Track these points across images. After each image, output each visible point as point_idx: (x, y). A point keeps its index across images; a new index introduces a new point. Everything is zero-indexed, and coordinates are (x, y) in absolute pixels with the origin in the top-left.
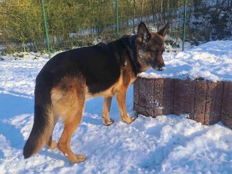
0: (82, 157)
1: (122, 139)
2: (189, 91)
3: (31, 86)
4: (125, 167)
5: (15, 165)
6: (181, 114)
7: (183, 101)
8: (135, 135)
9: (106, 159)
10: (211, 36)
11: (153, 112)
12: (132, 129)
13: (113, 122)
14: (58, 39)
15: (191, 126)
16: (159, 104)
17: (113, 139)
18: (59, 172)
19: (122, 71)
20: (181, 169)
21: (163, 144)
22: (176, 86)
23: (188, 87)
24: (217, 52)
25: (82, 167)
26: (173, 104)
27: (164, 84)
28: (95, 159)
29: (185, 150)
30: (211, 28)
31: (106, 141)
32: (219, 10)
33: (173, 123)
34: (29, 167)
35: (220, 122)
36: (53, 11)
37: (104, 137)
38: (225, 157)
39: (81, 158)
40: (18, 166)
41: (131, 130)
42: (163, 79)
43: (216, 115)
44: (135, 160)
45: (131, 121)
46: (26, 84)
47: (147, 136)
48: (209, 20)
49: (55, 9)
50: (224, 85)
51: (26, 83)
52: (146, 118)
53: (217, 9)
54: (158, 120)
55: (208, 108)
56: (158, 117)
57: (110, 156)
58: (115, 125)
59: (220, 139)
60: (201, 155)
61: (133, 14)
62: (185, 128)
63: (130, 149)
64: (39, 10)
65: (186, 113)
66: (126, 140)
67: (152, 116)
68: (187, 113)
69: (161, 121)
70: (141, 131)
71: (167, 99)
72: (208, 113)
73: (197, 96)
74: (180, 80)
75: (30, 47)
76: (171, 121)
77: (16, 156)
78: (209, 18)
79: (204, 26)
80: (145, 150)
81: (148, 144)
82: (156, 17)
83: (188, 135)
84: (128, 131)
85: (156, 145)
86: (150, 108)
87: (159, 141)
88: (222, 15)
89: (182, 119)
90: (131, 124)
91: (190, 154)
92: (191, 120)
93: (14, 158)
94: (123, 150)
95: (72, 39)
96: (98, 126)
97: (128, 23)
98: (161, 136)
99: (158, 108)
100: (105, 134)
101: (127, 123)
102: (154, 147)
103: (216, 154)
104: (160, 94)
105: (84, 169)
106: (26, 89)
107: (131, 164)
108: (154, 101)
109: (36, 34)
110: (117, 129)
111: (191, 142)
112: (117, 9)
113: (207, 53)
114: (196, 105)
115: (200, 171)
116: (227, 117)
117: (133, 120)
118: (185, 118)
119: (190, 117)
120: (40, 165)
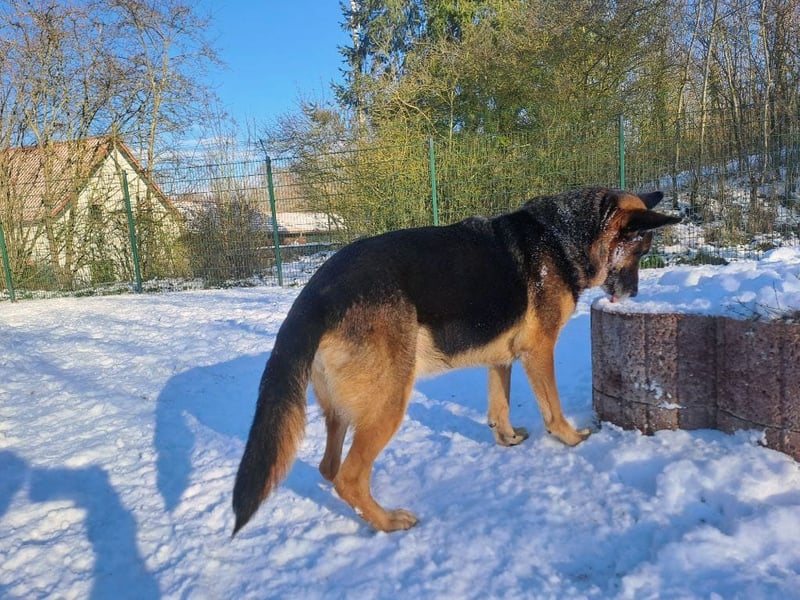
0: (406, 517)
1: (536, 486)
2: (760, 356)
4: (513, 564)
6: (737, 429)
7: (744, 387)
8: (579, 480)
9: (464, 534)
11: (644, 416)
12: (575, 462)
13: (526, 437)
15: (767, 472)
16: (665, 394)
17: (509, 482)
18: (334, 545)
19: (531, 295)
21: (657, 518)
22: (720, 339)
23: (754, 343)
25: (394, 545)
26: (715, 395)
27: (678, 330)
28: (436, 529)
29: (727, 546)
31: (488, 485)
33: (706, 455)
34: (276, 522)
37: (486, 475)
39: (400, 521)
41: (572, 464)
42: (676, 315)
44: (551, 551)
45: (577, 439)
47: (616, 488)
52: (624, 433)
54: (659, 442)
56: (661, 434)
57: (481, 528)
58: (529, 446)
60: (787, 571)
62: (746, 474)
63: (549, 517)
65: (754, 428)
66: (544, 491)
67: (642, 429)
68: (759, 427)
69: (667, 447)
70: (599, 470)
71: (690, 380)
73: (788, 371)
74: (731, 321)
76: (703, 449)
80: (595, 527)
81: (610, 511)
83: (754, 500)
84: (560, 467)
85: (636, 515)
86: (634, 405)
87: (646, 507)
89: (740, 447)
90: (577, 448)
91: (747, 560)
92: (774, 451)
94: (525, 517)
96: (482, 444)
98: (659, 493)
99: (663, 406)
100: (494, 468)
101: (565, 443)
102: (627, 523)
104: (666, 362)
105: (398, 548)
107: (537, 562)
108: (648, 382)
110: (532, 457)
111: (757, 521)
114: (788, 404)
117: (585, 438)
118: (750, 442)
119: (768, 442)
120: (299, 523)
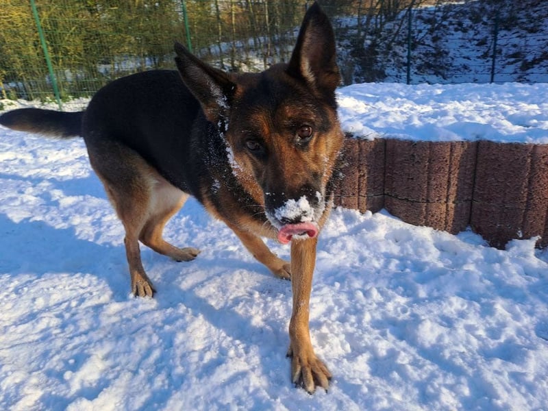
3: (27, 162)
5: (9, 306)
10: (354, 78)
14: (75, 75)
20: (329, 289)
24: (367, 97)
30: (352, 65)
32: (362, 34)
35: (383, 210)
36: (55, 17)
38: (397, 266)
40: (16, 307)
43: (376, 197)
46: (15, 159)
48: (349, 50)
49: (61, 14)
50: (385, 145)
51: (14, 157)
53: (359, 32)
55: (363, 185)
59: (387, 237)
61: (218, 33)
64: (24, 15)
72: (363, 195)
75: (15, 89)
77: (11, 290)
78: (348, 47)
79: (342, 59)
82: (259, 40)
88: (369, 42)
93: (6, 293)
95: (103, 76)
97: (209, 49)
103: (382, 261)
106: (16, 168)
109: (26, 63)
112: (187, 22)
113: (352, 98)
115: (360, 289)
116: (394, 200)
